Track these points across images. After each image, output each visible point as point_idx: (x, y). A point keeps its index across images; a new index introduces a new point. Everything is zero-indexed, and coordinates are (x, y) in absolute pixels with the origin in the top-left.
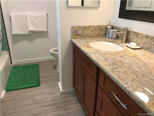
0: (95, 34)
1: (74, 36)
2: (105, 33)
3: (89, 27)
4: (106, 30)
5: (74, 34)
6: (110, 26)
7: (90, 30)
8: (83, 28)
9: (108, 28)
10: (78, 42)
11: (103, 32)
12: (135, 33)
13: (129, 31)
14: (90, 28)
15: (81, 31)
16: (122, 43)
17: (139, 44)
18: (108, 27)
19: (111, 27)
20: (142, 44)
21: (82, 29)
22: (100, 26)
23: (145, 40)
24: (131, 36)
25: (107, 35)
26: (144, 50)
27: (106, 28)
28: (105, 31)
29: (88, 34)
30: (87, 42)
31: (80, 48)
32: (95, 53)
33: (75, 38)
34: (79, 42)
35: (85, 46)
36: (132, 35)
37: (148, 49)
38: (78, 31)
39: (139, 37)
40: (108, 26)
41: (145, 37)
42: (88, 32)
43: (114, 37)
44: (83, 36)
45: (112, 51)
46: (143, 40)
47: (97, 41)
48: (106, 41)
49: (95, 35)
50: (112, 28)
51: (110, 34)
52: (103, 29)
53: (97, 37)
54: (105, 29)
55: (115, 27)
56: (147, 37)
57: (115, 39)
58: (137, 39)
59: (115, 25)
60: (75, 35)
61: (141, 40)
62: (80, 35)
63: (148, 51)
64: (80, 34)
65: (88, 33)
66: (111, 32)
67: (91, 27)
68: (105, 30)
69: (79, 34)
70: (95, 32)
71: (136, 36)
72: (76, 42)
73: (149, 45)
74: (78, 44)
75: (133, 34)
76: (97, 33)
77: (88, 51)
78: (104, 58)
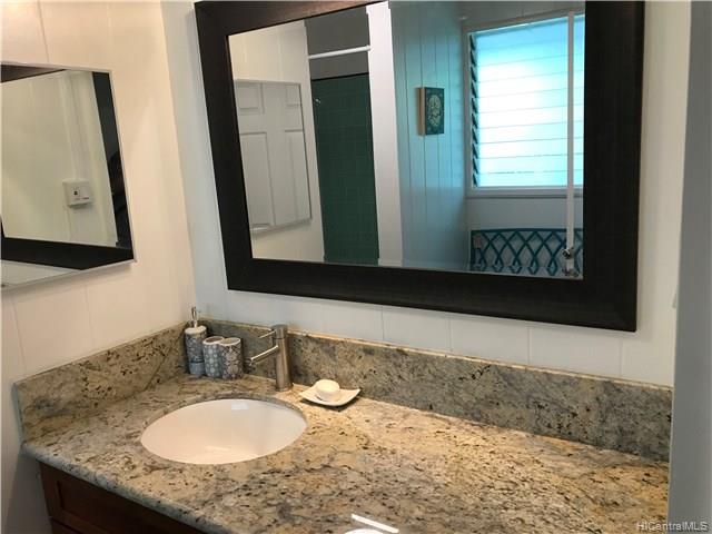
0: (140, 378)
1: (41, 426)
2: (181, 358)
3: (109, 359)
4: (185, 345)
5: (35, 416)
6: (200, 324)
7: (114, 369)
8: (78, 370)
9: (190, 336)
10: (83, 457)
11: (174, 358)
12: (318, 341)
13: (292, 336)
14: (112, 361)
15: (73, 389)
16: (277, 388)
17: (348, 380)
18: (189, 331)
19: (203, 328)
20: (356, 380)
21: (77, 380)
22: (155, 338)
23: (367, 365)
24: (308, 355)
25: (196, 368)
26: (373, 399)
27: (184, 339)
28: (181, 352)
29: (109, 389)
30: (129, 436)
31: (118, 491)
32: (219, 496)
33: (46, 431)
34: (88, 456)
35: (139, 470)
36: (309, 351)
37: (384, 394)
38: (56, 396)
39: (339, 355)
40: (187, 326)
41: (363, 354)
42: (106, 382)
43: (233, 368)
44: (87, 407)
45: (275, 451)
46: (358, 364)
47: (166, 413)
48: (205, 398)
49: (143, 384)
50: (210, 332)
51: (211, 361)
52: (168, 346)
53: (153, 387)
54: (178, 343)
55: (220, 326)
56: (369, 351)
57: (238, 376)
58: (334, 363)
59: (217, 316)
60: (42, 420)
61: (348, 365)
62: (70, 407)
63: (387, 401)
64: (70, 403)
65: (105, 384)
66: (210, 352)
67: (118, 356)
68: (178, 347)
69: (62, 405)
70: (136, 370)
71: (327, 352)
72: (74, 463)
73: (385, 377)
74: (90, 467)
75: (311, 345)
76: (147, 370)
77: (178, 495)
78: (270, 505)
